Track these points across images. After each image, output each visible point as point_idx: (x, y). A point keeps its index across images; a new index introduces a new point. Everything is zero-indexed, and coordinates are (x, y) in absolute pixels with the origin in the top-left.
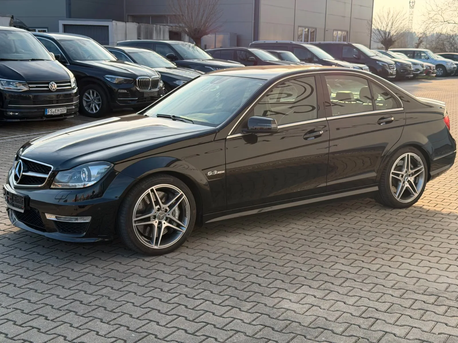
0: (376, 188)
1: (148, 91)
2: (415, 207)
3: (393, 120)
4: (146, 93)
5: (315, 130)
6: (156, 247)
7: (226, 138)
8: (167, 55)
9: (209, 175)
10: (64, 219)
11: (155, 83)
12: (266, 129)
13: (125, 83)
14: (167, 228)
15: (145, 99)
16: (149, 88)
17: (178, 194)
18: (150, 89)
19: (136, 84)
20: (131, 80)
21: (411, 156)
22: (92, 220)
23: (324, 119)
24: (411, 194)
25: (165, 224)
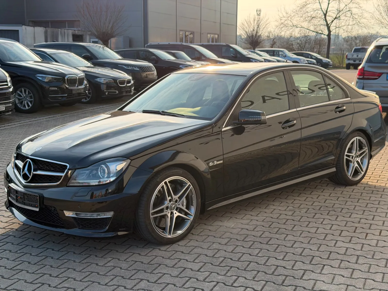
1: (76, 88)
2: (362, 184)
3: (345, 109)
4: (74, 89)
5: (290, 120)
6: (169, 236)
7: (221, 131)
8: (83, 55)
9: (210, 165)
10: (84, 215)
11: (81, 81)
12: (255, 121)
13: (55, 81)
14: (178, 217)
15: (74, 95)
17: (187, 185)
18: (77, 86)
19: (65, 82)
20: (60, 79)
21: (359, 139)
22: (114, 216)
23: (295, 110)
24: (359, 173)
25: (176, 214)
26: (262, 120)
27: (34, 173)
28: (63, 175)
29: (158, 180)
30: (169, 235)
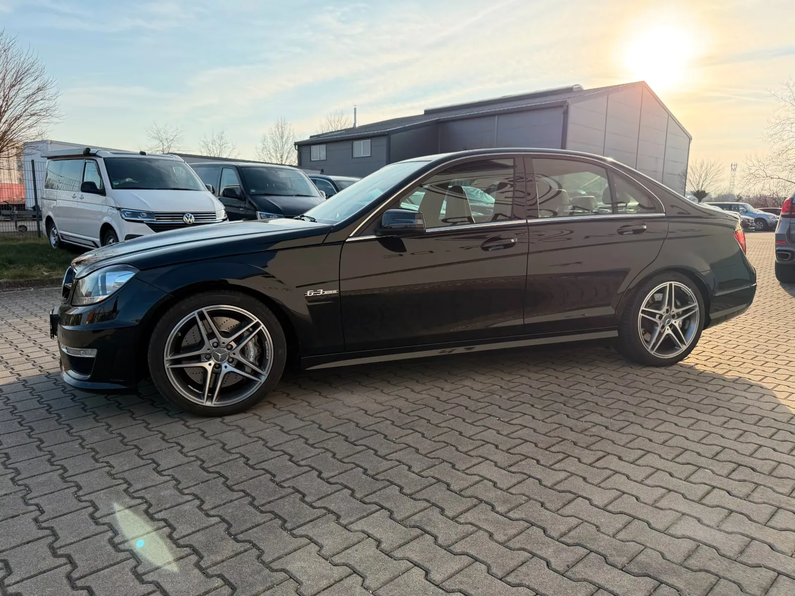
0: (614, 334)
3: (645, 229)
5: (501, 237)
6: (208, 404)
7: (344, 242)
9: (308, 295)
14: (231, 374)
17: (251, 322)
21: (675, 286)
22: (97, 355)
23: (523, 222)
25: (227, 368)
29: (184, 307)
30: (207, 401)
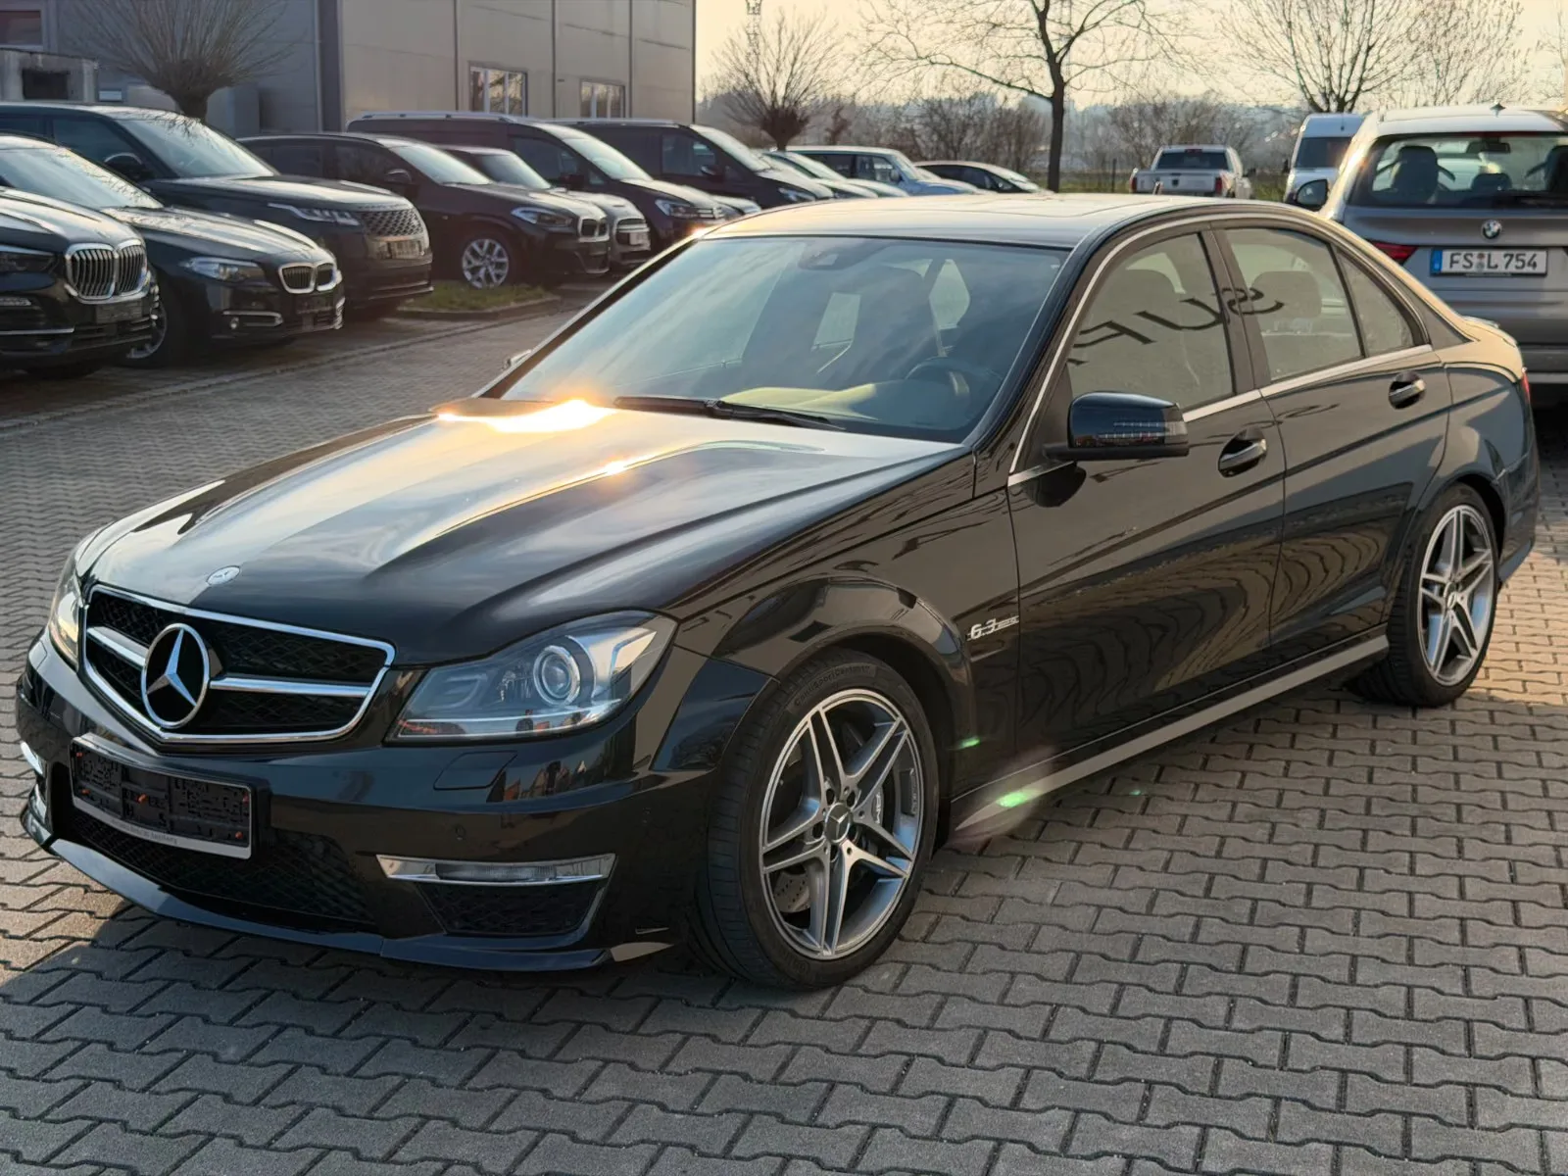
0: (1379, 644)
1: (109, 299)
2: (1471, 699)
3: (1422, 392)
4: (101, 306)
5: (1246, 437)
6: (828, 954)
7: (1005, 487)
8: (108, 159)
9: (974, 637)
10: (470, 874)
11: (128, 271)
13: (20, 269)
14: (859, 865)
15: (99, 331)
16: (113, 286)
17: (890, 726)
18: (115, 294)
19: (65, 270)
20: (44, 259)
21: (1465, 515)
23: (1253, 395)
24: (1459, 652)
25: (853, 854)
26: (1166, 441)
27: (217, 684)
28: (368, 693)
29: (790, 707)
30: (825, 948)
